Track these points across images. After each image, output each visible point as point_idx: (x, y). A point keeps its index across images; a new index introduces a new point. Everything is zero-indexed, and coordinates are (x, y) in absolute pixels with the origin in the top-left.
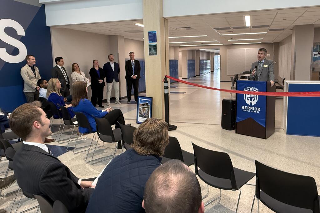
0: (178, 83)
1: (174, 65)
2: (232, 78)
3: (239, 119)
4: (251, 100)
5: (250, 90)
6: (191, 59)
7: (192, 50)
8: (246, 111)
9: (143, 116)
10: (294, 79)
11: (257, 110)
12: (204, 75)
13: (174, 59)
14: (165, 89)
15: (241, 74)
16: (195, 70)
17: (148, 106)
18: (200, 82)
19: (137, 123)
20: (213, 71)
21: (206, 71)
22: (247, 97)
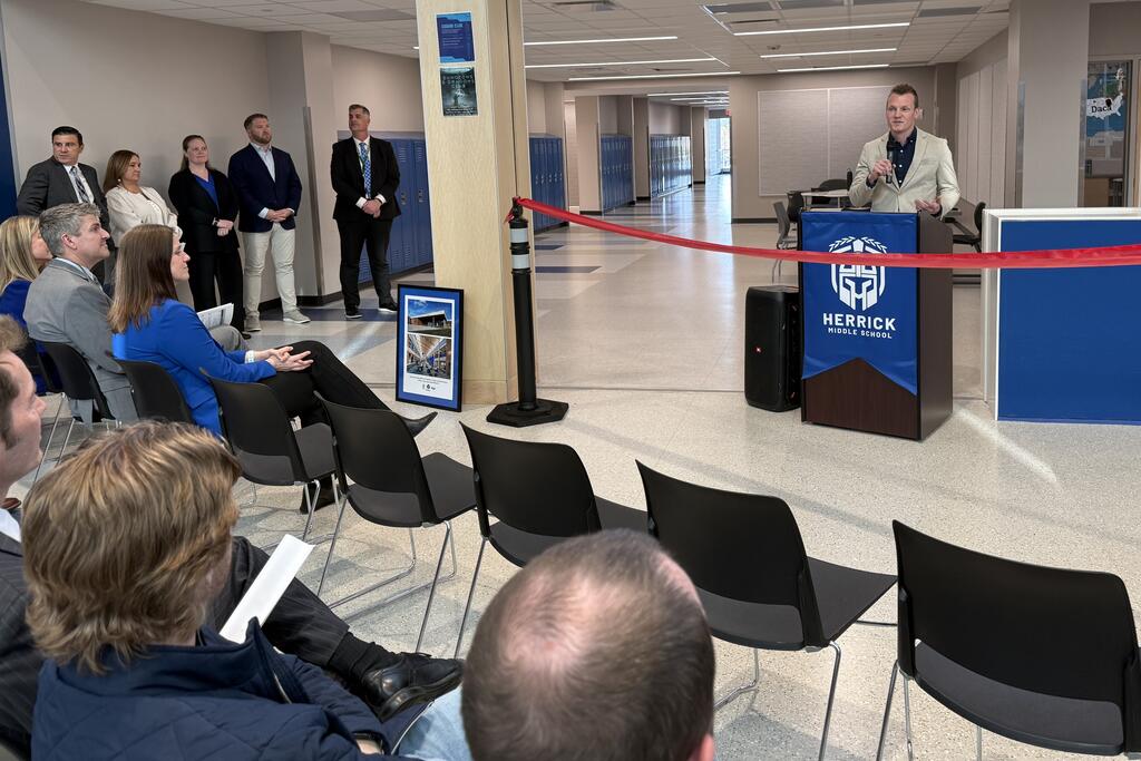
0: (565, 232)
1: (547, 158)
2: (781, 203)
3: (813, 365)
4: (859, 291)
5: (852, 251)
6: (615, 131)
7: (618, 98)
8: (839, 331)
9: (425, 370)
10: (1018, 205)
11: (881, 327)
12: (666, 197)
13: (547, 134)
14: (514, 252)
15: (813, 190)
16: (630, 180)
17: (445, 326)
18: (653, 224)
19: (400, 396)
20: (704, 183)
21: (675, 182)
22: (844, 278)
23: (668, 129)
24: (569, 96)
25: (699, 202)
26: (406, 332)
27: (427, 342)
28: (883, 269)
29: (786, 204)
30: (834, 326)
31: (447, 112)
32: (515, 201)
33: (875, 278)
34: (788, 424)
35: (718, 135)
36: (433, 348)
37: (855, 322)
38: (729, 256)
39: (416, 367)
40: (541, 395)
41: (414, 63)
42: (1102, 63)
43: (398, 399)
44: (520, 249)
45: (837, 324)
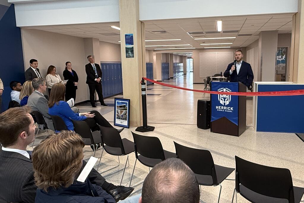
0: (153, 86)
1: (150, 67)
2: (205, 79)
3: (213, 118)
4: (225, 101)
5: (223, 91)
6: (165, 62)
7: (166, 54)
8: (220, 110)
9: (121, 118)
10: (261, 81)
11: (230, 109)
12: (177, 77)
13: (149, 62)
14: (142, 90)
15: (213, 76)
16: (169, 73)
17: (126, 108)
18: (174, 84)
19: (115, 125)
20: (186, 74)
21: (179, 74)
22: (221, 98)
23: (178, 61)
24: (154, 53)
25: (185, 79)
26: (116, 109)
27: (121, 112)
28: (230, 96)
30: (218, 109)
31: (127, 57)
32: (143, 78)
33: (228, 98)
34: (208, 132)
35: (190, 63)
36: (123, 113)
37: (224, 108)
38: (193, 92)
39: (119, 118)
40: (148, 125)
41: (119, 45)
42: (280, 48)
43: (114, 125)
44: (144, 90)
45: (219, 108)
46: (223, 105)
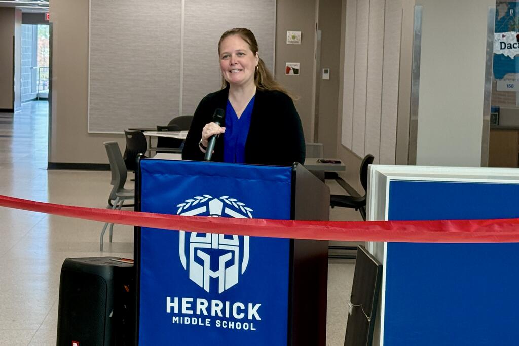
2: (115, 145)
4: (215, 266)
5: (207, 213)
8: (187, 321)
11: (242, 315)
20: (12, 111)
22: (196, 249)
28: (247, 239)
29: (123, 146)
30: (180, 314)
33: (237, 250)
37: (209, 309)
45: (184, 311)
46: (207, 288)
